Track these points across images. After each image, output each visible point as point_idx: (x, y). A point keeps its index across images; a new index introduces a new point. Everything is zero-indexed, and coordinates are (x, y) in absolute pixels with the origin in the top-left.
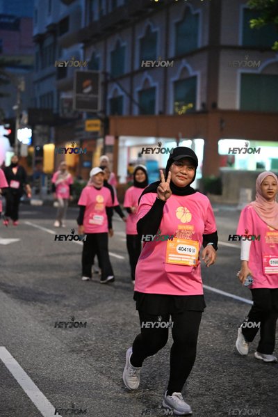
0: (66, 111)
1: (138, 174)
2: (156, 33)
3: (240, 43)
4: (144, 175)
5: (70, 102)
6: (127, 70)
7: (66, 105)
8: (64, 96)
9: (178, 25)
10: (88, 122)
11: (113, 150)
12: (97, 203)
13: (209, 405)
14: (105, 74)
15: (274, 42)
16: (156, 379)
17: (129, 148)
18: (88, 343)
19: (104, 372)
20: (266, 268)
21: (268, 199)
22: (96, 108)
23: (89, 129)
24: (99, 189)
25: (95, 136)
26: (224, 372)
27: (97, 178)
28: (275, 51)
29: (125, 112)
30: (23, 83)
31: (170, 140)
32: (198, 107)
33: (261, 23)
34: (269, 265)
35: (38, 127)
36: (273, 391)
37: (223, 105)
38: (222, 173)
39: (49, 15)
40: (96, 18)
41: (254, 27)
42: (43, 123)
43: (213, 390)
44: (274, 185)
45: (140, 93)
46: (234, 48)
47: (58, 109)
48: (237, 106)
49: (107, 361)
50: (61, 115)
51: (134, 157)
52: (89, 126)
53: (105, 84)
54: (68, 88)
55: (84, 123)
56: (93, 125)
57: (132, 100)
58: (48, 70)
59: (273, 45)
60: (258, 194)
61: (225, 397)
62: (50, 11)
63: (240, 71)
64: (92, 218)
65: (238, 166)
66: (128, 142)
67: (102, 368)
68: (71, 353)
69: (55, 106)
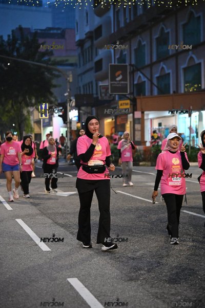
0: (103, 95)
2: (168, 33)
5: (106, 88)
6: (147, 62)
7: (103, 91)
8: (101, 84)
9: (184, 26)
10: (120, 102)
11: (141, 121)
17: (151, 120)
19: (159, 297)
23: (121, 108)
29: (147, 93)
30: (71, 75)
32: (204, 86)
35: (83, 108)
39: (87, 25)
40: (122, 25)
42: (87, 105)
45: (158, 78)
47: (97, 94)
49: (160, 287)
50: (100, 98)
51: (156, 126)
52: (121, 105)
53: (132, 73)
54: (104, 78)
55: (117, 103)
56: (124, 105)
57: (152, 83)
58: (88, 66)
62: (87, 22)
66: (150, 115)
67: (157, 293)
68: (130, 282)
69: (94, 92)
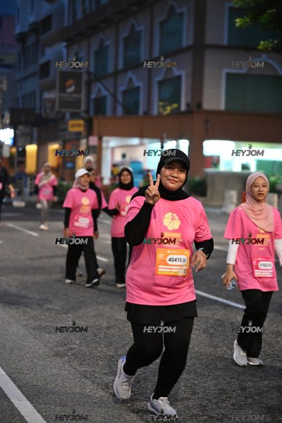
0: (48, 111)
1: (124, 176)
2: (140, 32)
3: (225, 42)
4: (129, 177)
5: (53, 102)
6: (111, 69)
7: (49, 105)
8: (47, 95)
9: (162, 23)
10: (71, 123)
11: (97, 151)
12: (82, 205)
13: (193, 408)
14: (89, 73)
15: (259, 42)
16: (142, 383)
17: (113, 149)
18: (72, 346)
19: (88, 376)
20: (256, 271)
21: (259, 201)
22: (80, 108)
23: (72, 129)
24: (84, 191)
25: (78, 136)
26: (210, 376)
27: (83, 179)
28: (260, 50)
29: (109, 112)
30: (5, 82)
31: (155, 140)
32: (183, 108)
33: (247, 22)
34: (258, 268)
35: (21, 128)
36: (258, 395)
37: (208, 105)
38: (207, 174)
39: (32, 13)
40: (79, 16)
41: (240, 26)
42: (25, 124)
43: (198, 394)
44: (264, 186)
45: (124, 92)
46: (219, 47)
47: (40, 109)
48: (222, 107)
49: (91, 364)
50: (44, 115)
51: (118, 158)
52: (73, 126)
53: (89, 84)
54: (50, 88)
55: (67, 124)
56: (76, 126)
57: (115, 100)
58: (31, 69)
59: (259, 45)
60: (247, 196)
61: (210, 401)
62: (32, 9)
63: (225, 71)
64: (77, 221)
65: (223, 168)
66: (111, 142)
67: (86, 372)
68: (54, 357)
69: (38, 106)
